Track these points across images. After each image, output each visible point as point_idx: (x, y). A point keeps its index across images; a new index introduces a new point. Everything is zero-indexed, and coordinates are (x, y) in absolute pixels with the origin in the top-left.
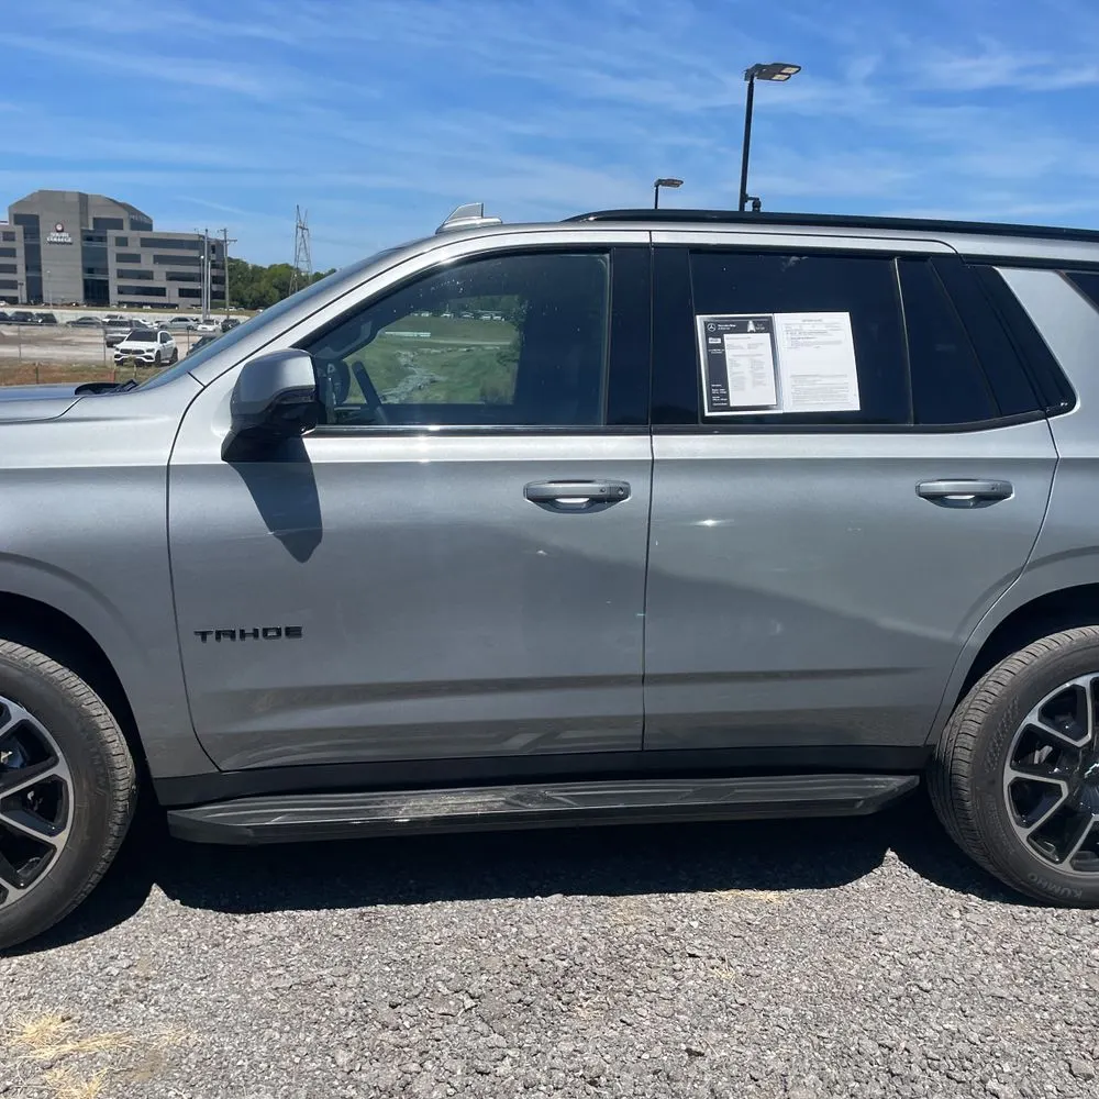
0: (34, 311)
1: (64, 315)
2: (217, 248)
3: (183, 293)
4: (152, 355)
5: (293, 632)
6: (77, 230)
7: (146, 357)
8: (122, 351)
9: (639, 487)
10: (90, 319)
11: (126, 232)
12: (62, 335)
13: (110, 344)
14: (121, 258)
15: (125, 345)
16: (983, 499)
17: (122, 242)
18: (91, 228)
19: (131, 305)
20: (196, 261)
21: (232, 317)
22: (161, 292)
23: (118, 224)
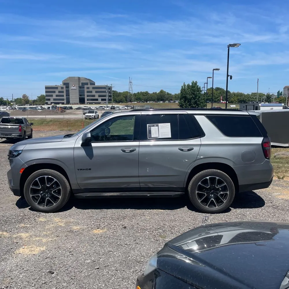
0: (68, 106)
1: (75, 107)
2: (110, 88)
3: (102, 100)
4: (93, 116)
5: (90, 169)
6: (78, 86)
7: (92, 117)
8: (86, 116)
9: (137, 149)
10: (80, 107)
11: (89, 86)
12: (73, 112)
13: (84, 114)
14: (88, 92)
15: (87, 114)
16: (189, 150)
17: (88, 88)
18: (81, 85)
19: (90, 103)
20: (105, 92)
21: (113, 105)
22: (97, 100)
23: (87, 84)
